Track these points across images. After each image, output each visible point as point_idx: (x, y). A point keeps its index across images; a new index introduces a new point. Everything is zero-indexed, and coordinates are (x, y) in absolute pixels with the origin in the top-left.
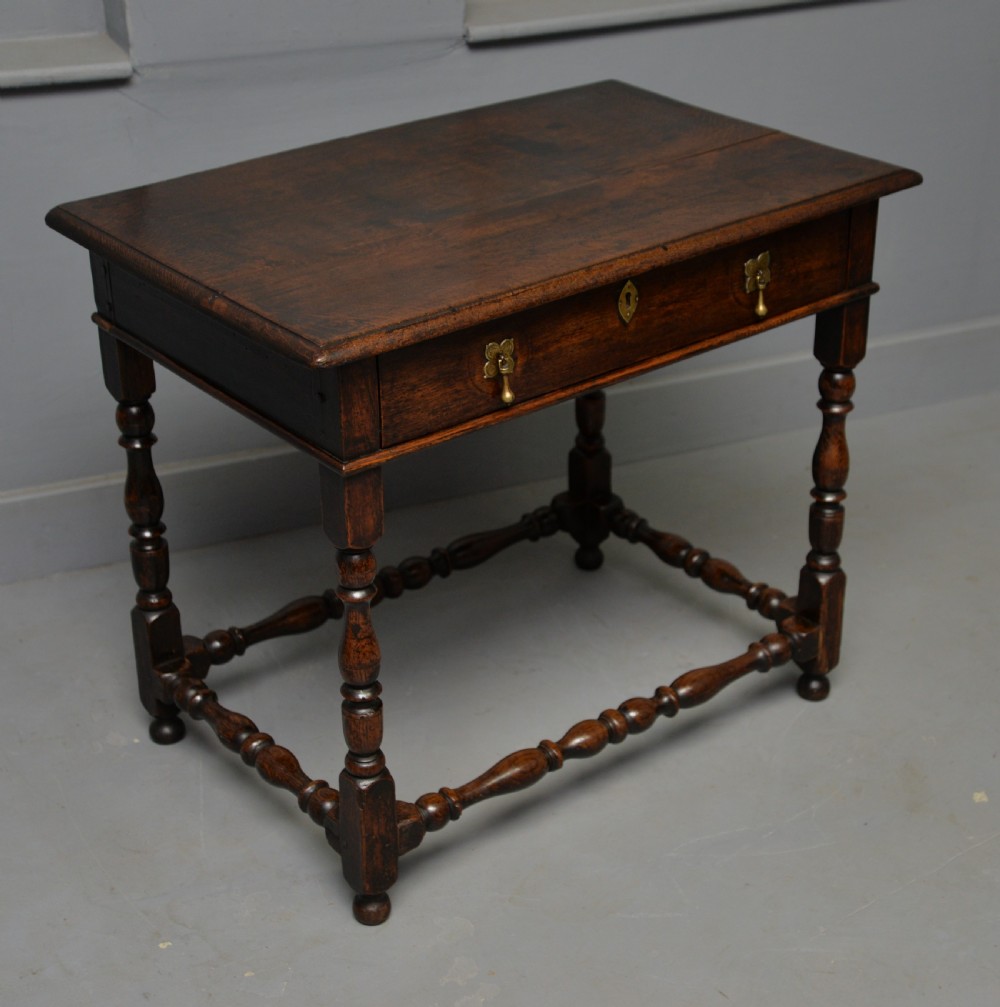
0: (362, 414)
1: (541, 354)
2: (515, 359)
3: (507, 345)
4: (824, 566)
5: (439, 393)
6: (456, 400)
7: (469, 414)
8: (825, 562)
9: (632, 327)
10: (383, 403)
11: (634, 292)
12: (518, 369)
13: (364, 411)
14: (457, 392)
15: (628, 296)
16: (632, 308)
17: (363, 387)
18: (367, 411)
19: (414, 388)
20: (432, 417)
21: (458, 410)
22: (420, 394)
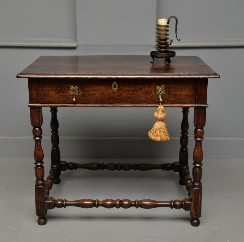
0: (34, 93)
1: (87, 93)
2: (79, 92)
3: (76, 88)
4: (196, 185)
5: (56, 95)
6: (61, 97)
7: (65, 102)
8: (197, 184)
9: (116, 94)
10: (40, 92)
11: (117, 85)
12: (80, 95)
13: (35, 93)
14: (61, 95)
15: (115, 85)
16: (116, 89)
17: (35, 87)
18: (36, 93)
19: (49, 91)
20: (54, 100)
21: (62, 100)
22: (50, 93)
